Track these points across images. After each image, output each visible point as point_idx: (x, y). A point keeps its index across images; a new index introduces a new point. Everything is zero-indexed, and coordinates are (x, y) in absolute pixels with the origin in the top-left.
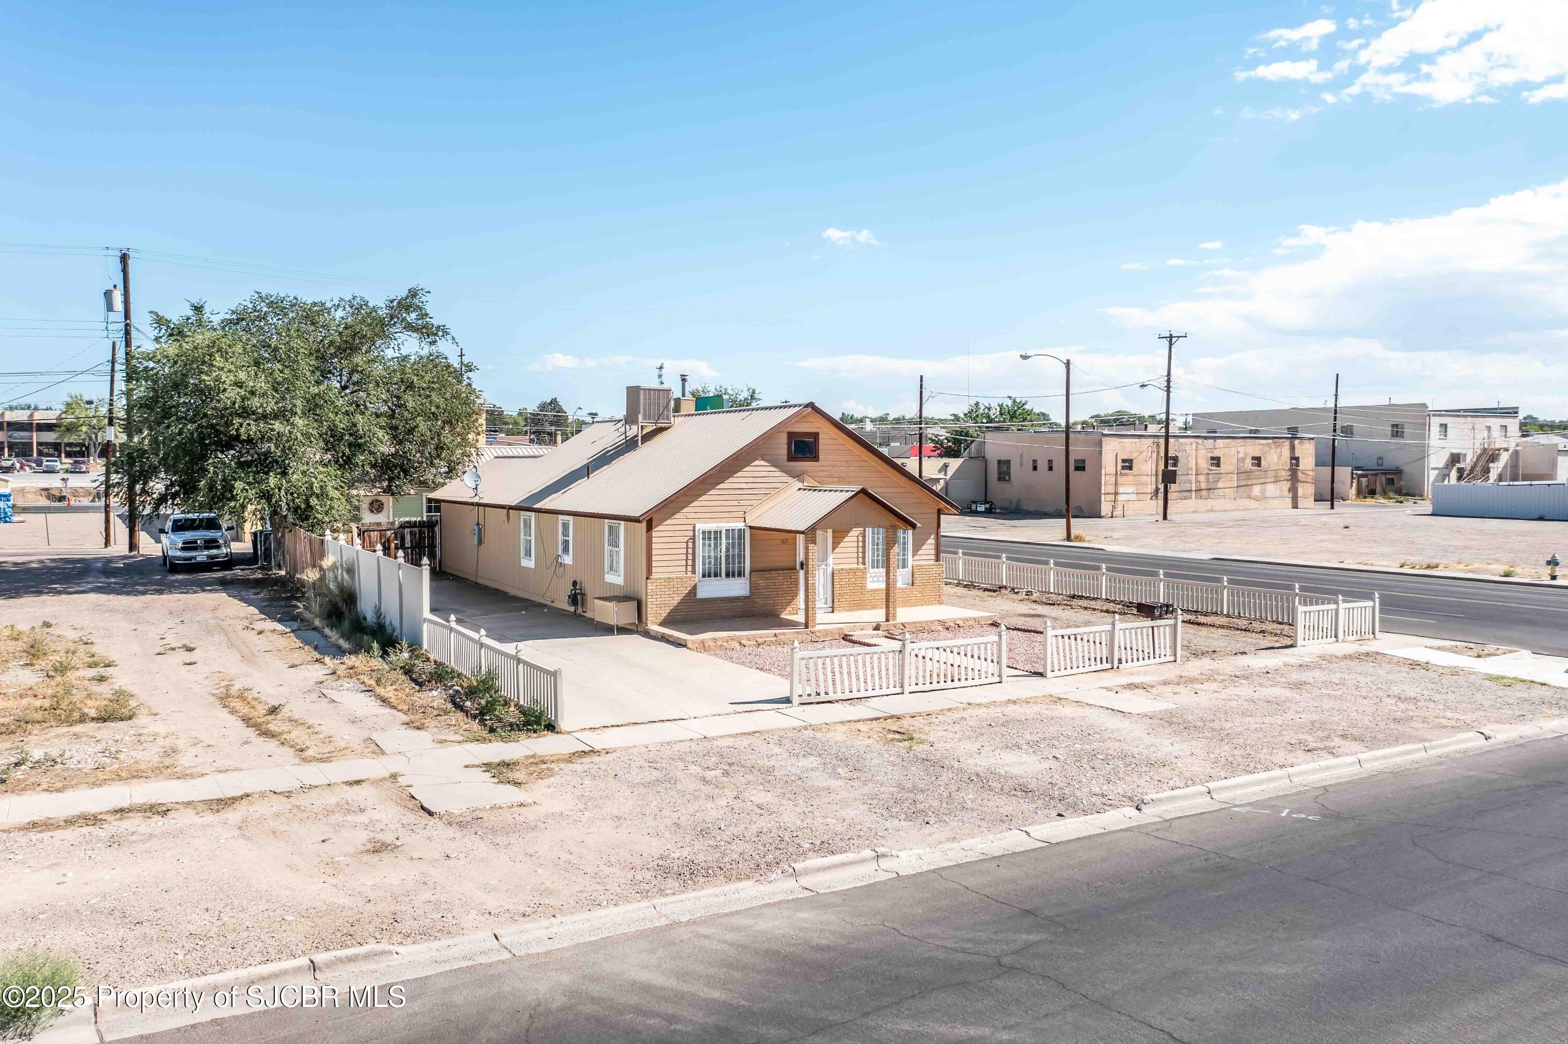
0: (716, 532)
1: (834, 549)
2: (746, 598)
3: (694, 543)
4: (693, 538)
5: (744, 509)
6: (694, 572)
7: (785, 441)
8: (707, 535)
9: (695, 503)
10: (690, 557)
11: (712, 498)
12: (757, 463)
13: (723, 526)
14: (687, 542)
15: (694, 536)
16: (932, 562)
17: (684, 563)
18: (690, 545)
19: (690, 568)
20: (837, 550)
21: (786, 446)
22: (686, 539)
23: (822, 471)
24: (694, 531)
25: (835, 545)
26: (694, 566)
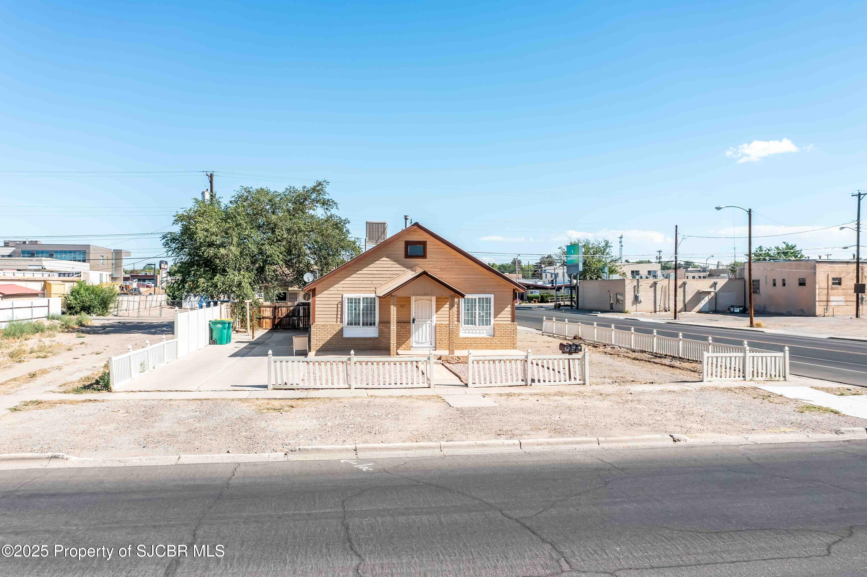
0: (355, 299)
1: (437, 311)
2: (377, 338)
3: (342, 305)
4: (342, 303)
5: (375, 286)
6: (342, 322)
7: (403, 246)
8: (350, 300)
9: (342, 282)
10: (339, 313)
11: (353, 279)
12: (384, 259)
13: (362, 295)
14: (337, 305)
15: (342, 301)
16: (510, 322)
17: (335, 316)
18: (340, 306)
19: (339, 320)
20: (439, 313)
21: (404, 249)
22: (337, 303)
23: (429, 264)
24: (342, 298)
25: (438, 309)
26: (342, 318)
